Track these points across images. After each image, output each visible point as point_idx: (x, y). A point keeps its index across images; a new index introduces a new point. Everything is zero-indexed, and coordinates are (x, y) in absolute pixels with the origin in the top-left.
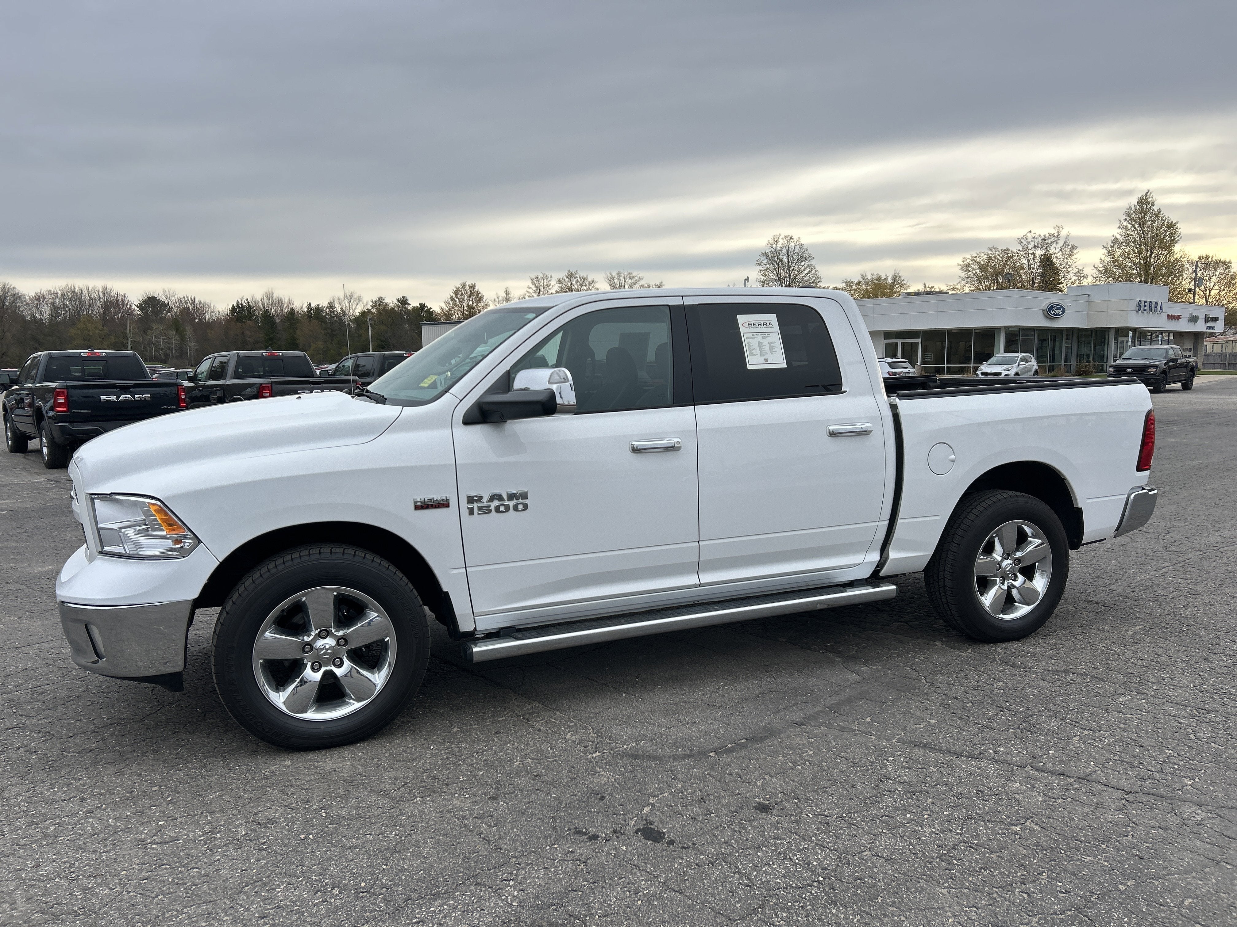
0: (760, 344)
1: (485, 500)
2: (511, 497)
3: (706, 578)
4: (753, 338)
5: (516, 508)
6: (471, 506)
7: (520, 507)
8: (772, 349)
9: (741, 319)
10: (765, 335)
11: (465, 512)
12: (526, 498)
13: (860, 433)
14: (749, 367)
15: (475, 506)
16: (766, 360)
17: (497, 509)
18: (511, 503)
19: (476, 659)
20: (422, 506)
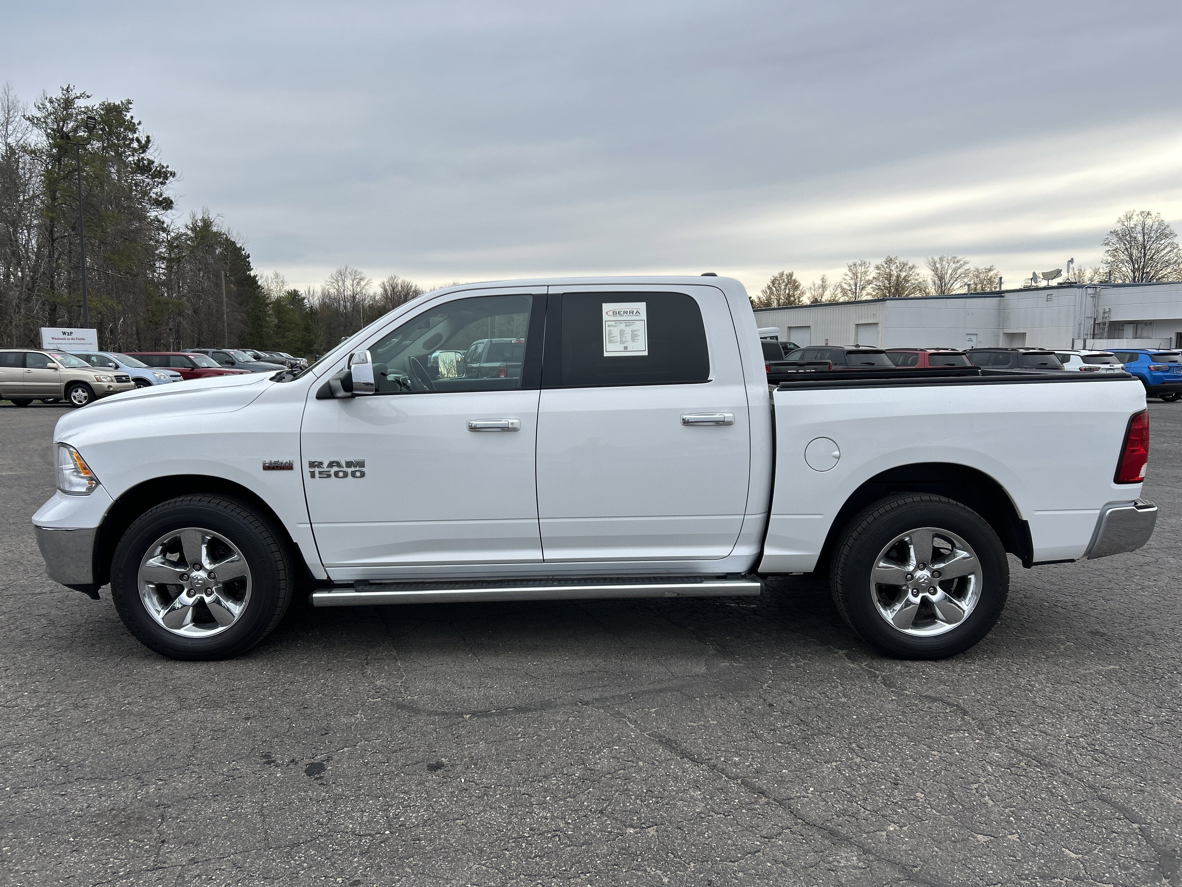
0: (622, 332)
1: (325, 465)
2: (349, 464)
3: (550, 554)
4: (615, 326)
5: (353, 474)
6: (312, 470)
7: (358, 474)
8: (634, 337)
9: (607, 308)
10: (628, 323)
11: (307, 475)
12: (364, 467)
13: (719, 423)
14: (606, 354)
15: (317, 470)
16: (626, 348)
17: (336, 474)
18: (349, 470)
19: (316, 603)
20: (270, 467)
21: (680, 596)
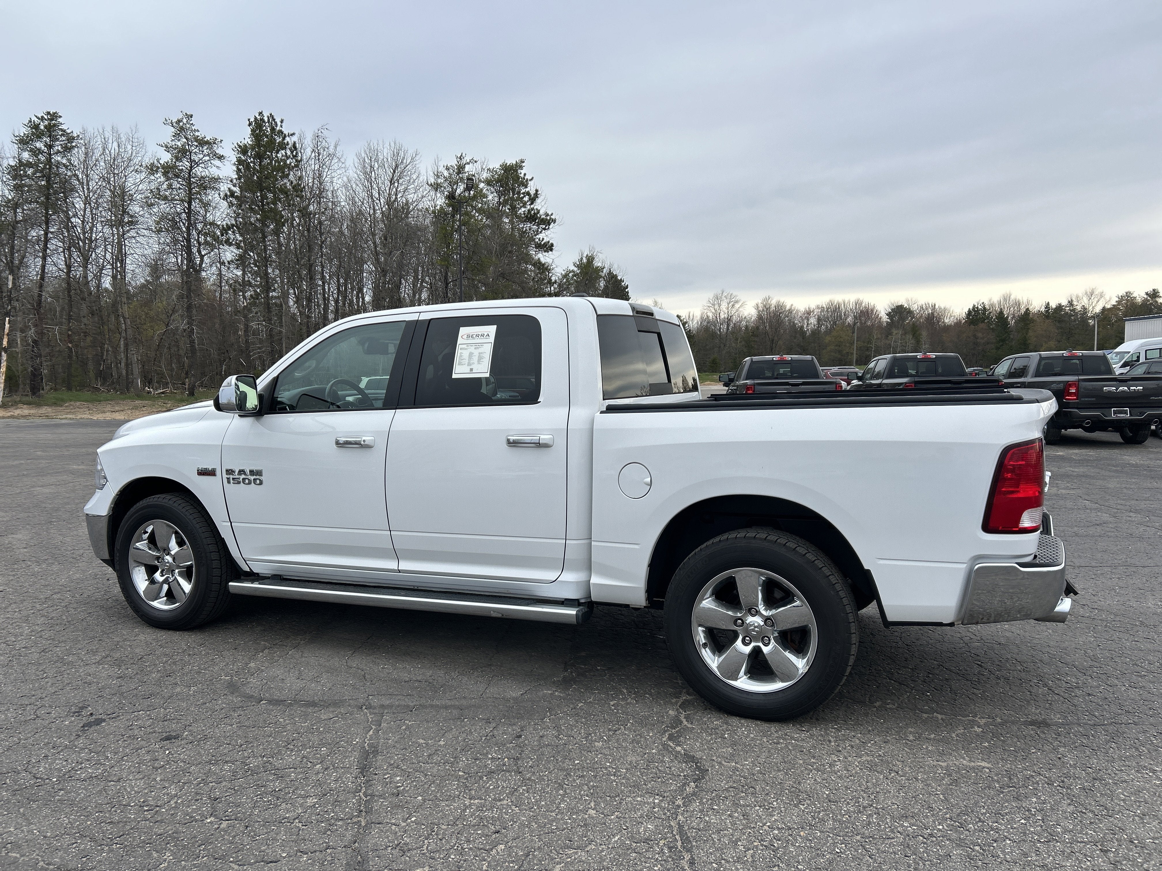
0: (471, 355)
1: (236, 473)
2: (252, 472)
3: (406, 565)
4: (466, 349)
5: (255, 482)
6: (228, 476)
7: (258, 482)
8: (480, 359)
9: (464, 331)
10: (478, 346)
11: (225, 481)
12: (261, 476)
13: (539, 445)
14: (454, 376)
15: (231, 477)
16: (471, 370)
17: (244, 481)
18: (252, 478)
20: (203, 473)
21: (504, 617)
